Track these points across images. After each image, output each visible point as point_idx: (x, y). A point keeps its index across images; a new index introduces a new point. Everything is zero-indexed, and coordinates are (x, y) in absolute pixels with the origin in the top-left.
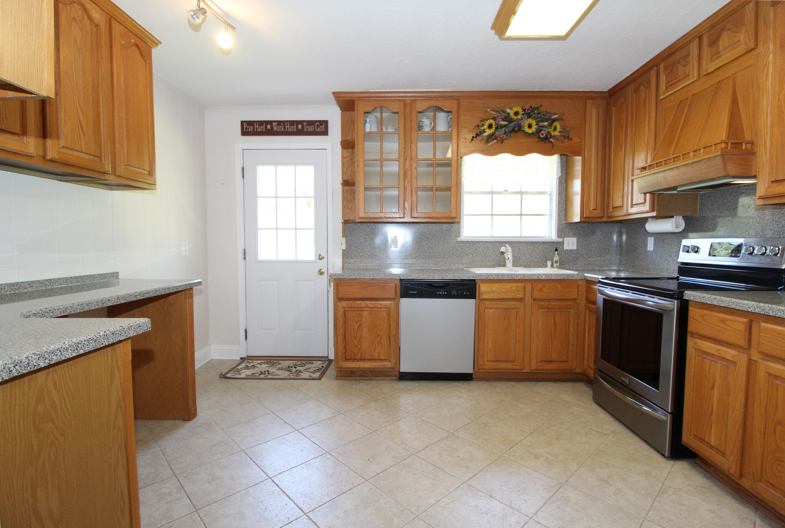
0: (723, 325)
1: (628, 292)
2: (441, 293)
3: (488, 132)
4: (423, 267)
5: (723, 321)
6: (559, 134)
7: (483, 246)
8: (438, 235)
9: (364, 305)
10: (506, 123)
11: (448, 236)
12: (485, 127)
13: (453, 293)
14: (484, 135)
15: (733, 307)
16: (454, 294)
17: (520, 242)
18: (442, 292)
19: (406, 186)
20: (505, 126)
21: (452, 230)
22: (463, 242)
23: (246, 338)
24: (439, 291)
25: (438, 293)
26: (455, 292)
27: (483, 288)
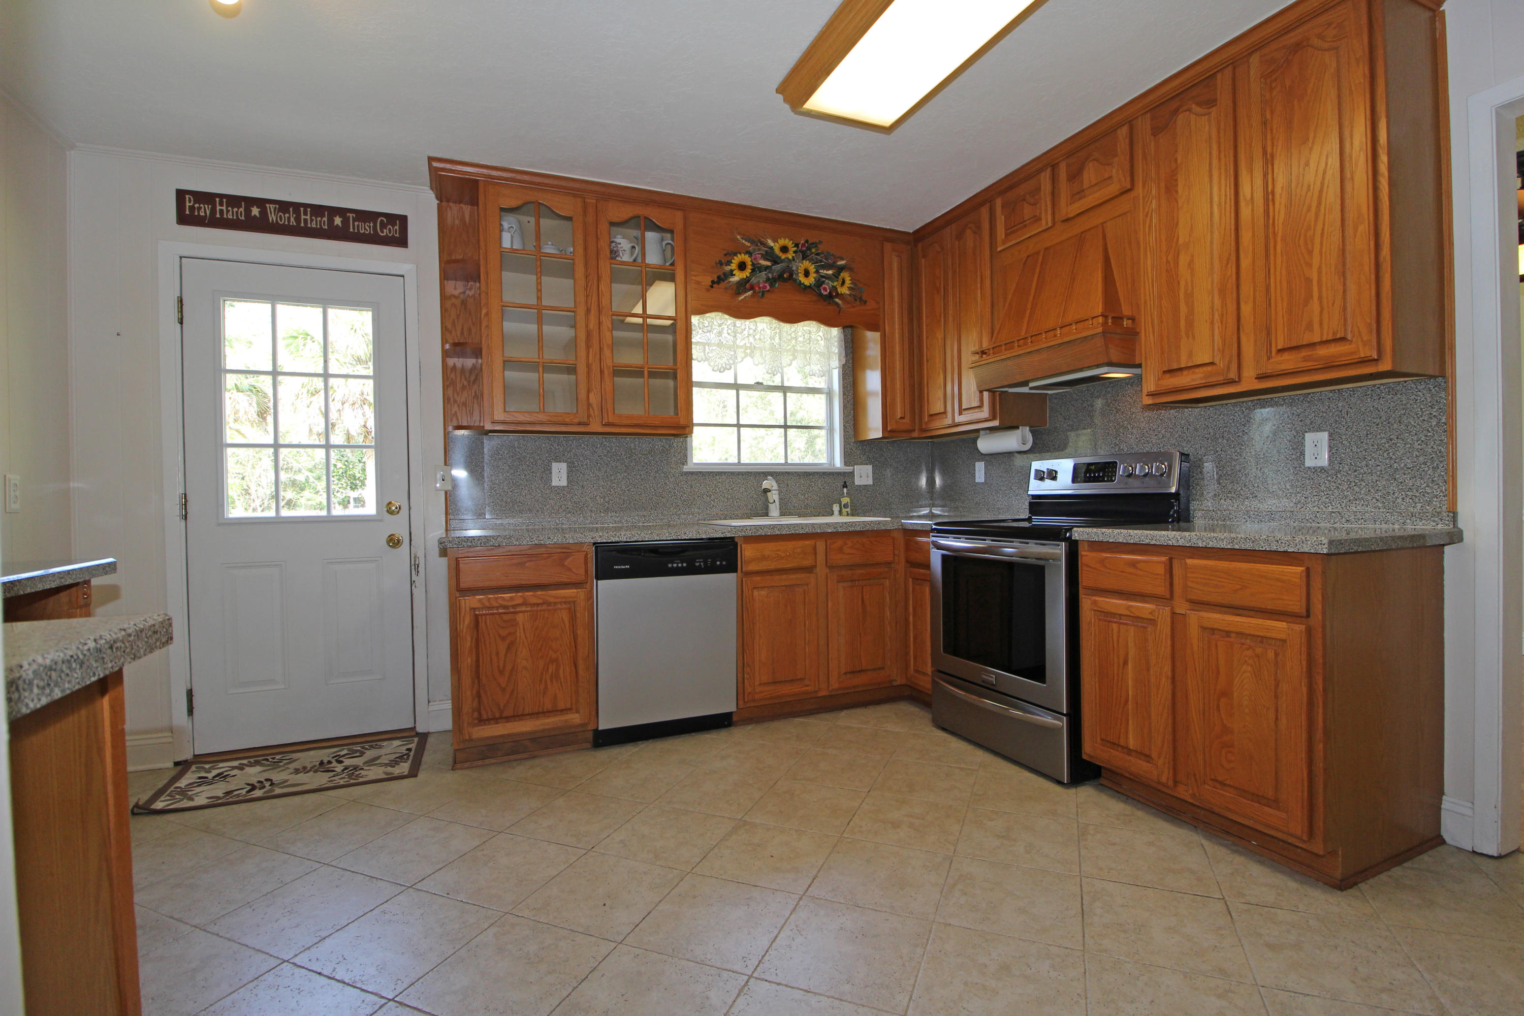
0: (1132, 570)
1: (985, 540)
2: (675, 565)
3: (738, 276)
4: (620, 522)
5: (1133, 564)
6: (848, 292)
7: (728, 481)
8: (646, 461)
9: (520, 601)
10: (769, 264)
11: (665, 462)
12: (733, 266)
13: (697, 564)
14: (731, 280)
15: (1147, 541)
16: (700, 565)
17: (788, 473)
18: (677, 563)
19: (590, 362)
20: (767, 268)
21: (672, 451)
22: (692, 473)
23: (190, 711)
24: (673, 563)
25: (670, 565)
26: (700, 562)
27: (747, 552)
